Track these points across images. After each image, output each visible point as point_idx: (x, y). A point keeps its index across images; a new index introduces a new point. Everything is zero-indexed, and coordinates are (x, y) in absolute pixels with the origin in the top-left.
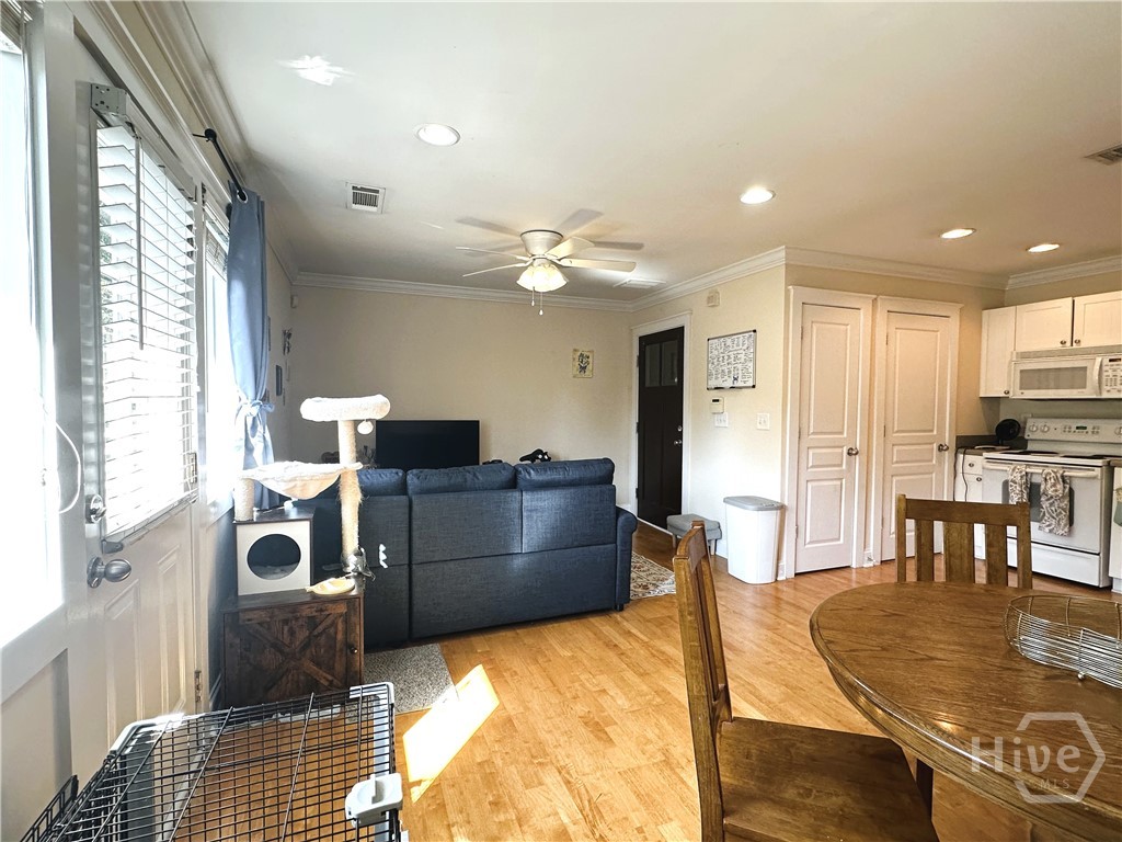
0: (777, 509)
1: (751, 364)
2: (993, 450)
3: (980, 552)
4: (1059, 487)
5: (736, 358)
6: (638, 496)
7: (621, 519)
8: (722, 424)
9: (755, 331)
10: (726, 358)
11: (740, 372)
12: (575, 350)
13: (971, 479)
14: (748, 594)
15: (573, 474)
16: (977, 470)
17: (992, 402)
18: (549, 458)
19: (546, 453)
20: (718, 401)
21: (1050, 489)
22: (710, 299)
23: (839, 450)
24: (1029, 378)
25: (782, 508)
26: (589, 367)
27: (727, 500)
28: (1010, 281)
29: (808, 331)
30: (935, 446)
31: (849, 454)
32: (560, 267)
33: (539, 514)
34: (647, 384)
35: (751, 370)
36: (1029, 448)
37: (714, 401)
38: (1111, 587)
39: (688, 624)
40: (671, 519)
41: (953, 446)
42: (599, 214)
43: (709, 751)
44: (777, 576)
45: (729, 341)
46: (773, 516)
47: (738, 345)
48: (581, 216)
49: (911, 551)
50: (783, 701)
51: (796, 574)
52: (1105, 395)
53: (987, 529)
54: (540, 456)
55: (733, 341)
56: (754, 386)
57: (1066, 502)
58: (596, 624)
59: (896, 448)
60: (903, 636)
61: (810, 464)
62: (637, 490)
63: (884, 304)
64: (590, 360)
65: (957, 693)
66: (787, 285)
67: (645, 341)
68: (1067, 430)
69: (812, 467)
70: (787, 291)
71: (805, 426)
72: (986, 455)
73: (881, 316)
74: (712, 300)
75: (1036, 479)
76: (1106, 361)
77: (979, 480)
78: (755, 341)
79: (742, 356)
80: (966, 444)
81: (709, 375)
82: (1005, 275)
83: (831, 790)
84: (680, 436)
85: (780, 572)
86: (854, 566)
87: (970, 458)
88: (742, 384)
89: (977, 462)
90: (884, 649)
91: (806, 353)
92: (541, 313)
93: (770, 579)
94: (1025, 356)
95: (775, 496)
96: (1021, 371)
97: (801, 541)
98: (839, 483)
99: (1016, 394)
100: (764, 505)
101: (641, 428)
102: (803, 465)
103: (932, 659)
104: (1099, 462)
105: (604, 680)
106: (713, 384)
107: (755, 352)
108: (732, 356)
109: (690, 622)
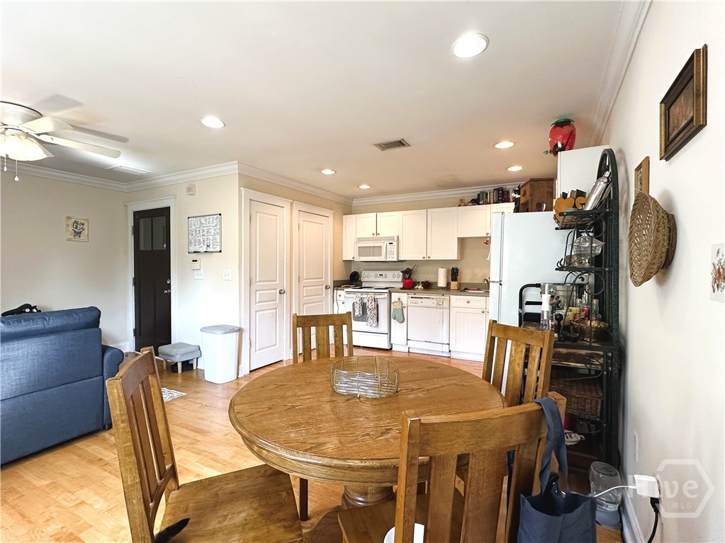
0: (236, 331)
1: (218, 236)
2: (349, 287)
3: (332, 340)
4: (373, 303)
5: (208, 232)
6: (135, 335)
7: (107, 355)
8: (200, 277)
9: (220, 214)
10: (201, 231)
11: (211, 241)
12: (68, 218)
13: (340, 303)
14: (219, 391)
15: (52, 323)
16: (342, 298)
17: (348, 263)
18: (39, 311)
19: (35, 307)
20: (196, 261)
21: (370, 305)
22: (189, 189)
23: (274, 291)
24: (362, 250)
25: (240, 330)
26: (85, 232)
27: (202, 330)
28: (354, 202)
29: (253, 217)
30: (324, 286)
31: (280, 293)
32: (41, 142)
33: (12, 363)
34: (142, 248)
35: (218, 240)
36: (364, 285)
37: (193, 261)
38: (391, 348)
39: (121, 430)
40: (162, 349)
41: (332, 287)
42: (77, 104)
43: (143, 524)
44: (238, 374)
45: (203, 220)
46: (235, 336)
47: (209, 223)
48: (58, 101)
49: (300, 350)
50: (233, 457)
51: (250, 371)
52: (388, 260)
53: (335, 328)
54: (28, 310)
55: (206, 220)
56: (220, 251)
57: (376, 310)
58: (82, 447)
59: (305, 289)
60: (282, 397)
61: (257, 301)
62: (135, 331)
63: (297, 206)
64: (85, 227)
65: (302, 424)
66: (240, 187)
67: (138, 216)
68: (376, 276)
69: (259, 302)
70: (240, 191)
71: (253, 276)
72: (346, 290)
73: (295, 213)
74: (191, 190)
75: (365, 301)
76: (388, 244)
77: (343, 303)
78: (221, 221)
79: (212, 231)
80: (338, 285)
81: (190, 243)
82: (352, 198)
83: (241, 509)
84: (169, 287)
85: (240, 372)
86: (284, 360)
87: (339, 292)
88: (213, 250)
89: (342, 294)
90: (270, 409)
91: (253, 231)
92: (17, 179)
93: (233, 377)
94: (360, 240)
95: (235, 324)
96: (359, 247)
97: (253, 350)
98: (274, 311)
99: (358, 259)
100: (229, 330)
101: (137, 282)
102: (253, 301)
103: (294, 407)
104: (386, 291)
105: (83, 494)
106: (192, 249)
107: (221, 229)
108: (206, 231)
109: (124, 428)
